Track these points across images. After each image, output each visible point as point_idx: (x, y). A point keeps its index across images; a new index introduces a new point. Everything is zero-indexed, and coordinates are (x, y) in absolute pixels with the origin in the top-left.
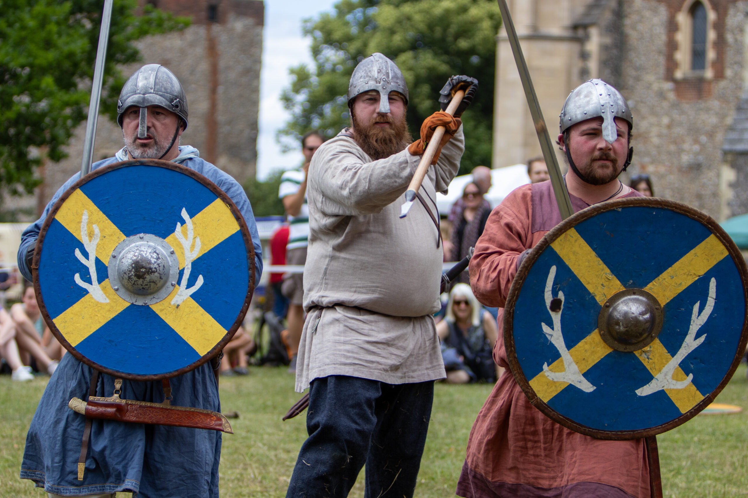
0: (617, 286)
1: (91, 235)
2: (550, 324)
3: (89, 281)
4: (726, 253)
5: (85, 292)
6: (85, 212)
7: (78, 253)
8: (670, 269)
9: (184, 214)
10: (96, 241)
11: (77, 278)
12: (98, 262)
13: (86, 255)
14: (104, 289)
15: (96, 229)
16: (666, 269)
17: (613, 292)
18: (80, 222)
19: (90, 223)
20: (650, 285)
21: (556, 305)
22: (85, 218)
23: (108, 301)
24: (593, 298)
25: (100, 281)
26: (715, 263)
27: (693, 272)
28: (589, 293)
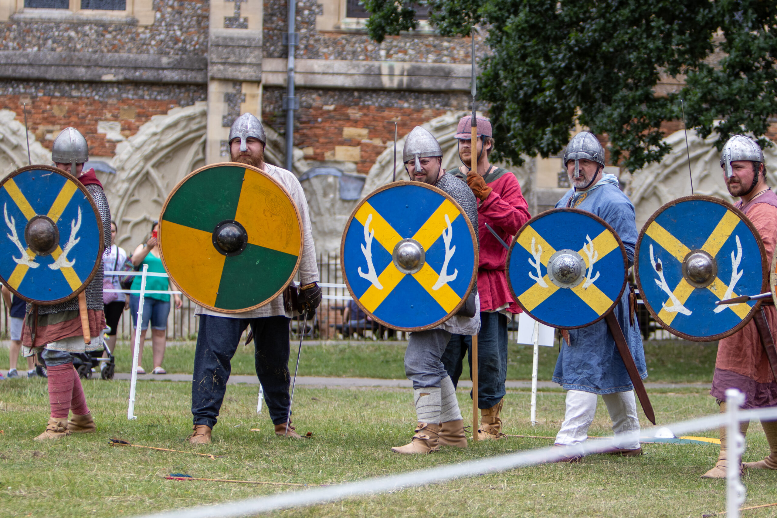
0: (686, 250)
1: (537, 250)
2: (659, 279)
3: (537, 276)
4: (739, 220)
5: (534, 282)
6: (533, 238)
7: (530, 261)
8: (712, 235)
9: (588, 238)
10: (540, 254)
11: (530, 274)
12: (541, 265)
13: (535, 261)
14: (545, 280)
15: (540, 248)
16: (709, 235)
17: (686, 254)
18: (530, 244)
19: (536, 244)
20: (704, 246)
21: (658, 267)
22: (533, 241)
23: (548, 286)
24: (676, 259)
25: (543, 275)
26: (735, 226)
27: (724, 234)
28: (673, 257)
